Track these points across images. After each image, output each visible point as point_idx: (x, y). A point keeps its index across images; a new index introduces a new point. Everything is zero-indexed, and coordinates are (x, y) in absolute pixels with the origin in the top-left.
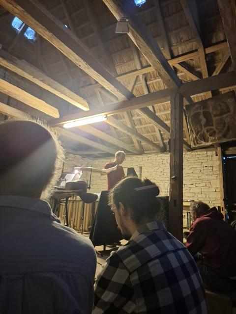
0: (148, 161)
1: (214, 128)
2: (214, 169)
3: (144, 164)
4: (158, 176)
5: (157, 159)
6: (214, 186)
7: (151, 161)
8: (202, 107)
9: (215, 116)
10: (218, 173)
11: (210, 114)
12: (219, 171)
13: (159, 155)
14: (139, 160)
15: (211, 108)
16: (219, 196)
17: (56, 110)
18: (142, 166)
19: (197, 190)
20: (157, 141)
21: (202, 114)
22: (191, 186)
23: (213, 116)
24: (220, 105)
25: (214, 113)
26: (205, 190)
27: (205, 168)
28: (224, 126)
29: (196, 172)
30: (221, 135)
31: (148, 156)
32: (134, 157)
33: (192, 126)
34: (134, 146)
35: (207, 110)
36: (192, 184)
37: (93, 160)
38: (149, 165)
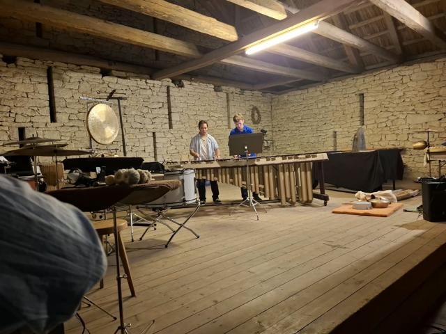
0: (374, 83)
3: (367, 89)
4: (395, 105)
5: (392, 76)
7: (380, 82)
13: (394, 70)
14: (358, 84)
17: (232, 28)
18: (364, 91)
20: (391, 45)
31: (374, 74)
32: (348, 80)
34: (347, 62)
37: (279, 95)
38: (377, 89)
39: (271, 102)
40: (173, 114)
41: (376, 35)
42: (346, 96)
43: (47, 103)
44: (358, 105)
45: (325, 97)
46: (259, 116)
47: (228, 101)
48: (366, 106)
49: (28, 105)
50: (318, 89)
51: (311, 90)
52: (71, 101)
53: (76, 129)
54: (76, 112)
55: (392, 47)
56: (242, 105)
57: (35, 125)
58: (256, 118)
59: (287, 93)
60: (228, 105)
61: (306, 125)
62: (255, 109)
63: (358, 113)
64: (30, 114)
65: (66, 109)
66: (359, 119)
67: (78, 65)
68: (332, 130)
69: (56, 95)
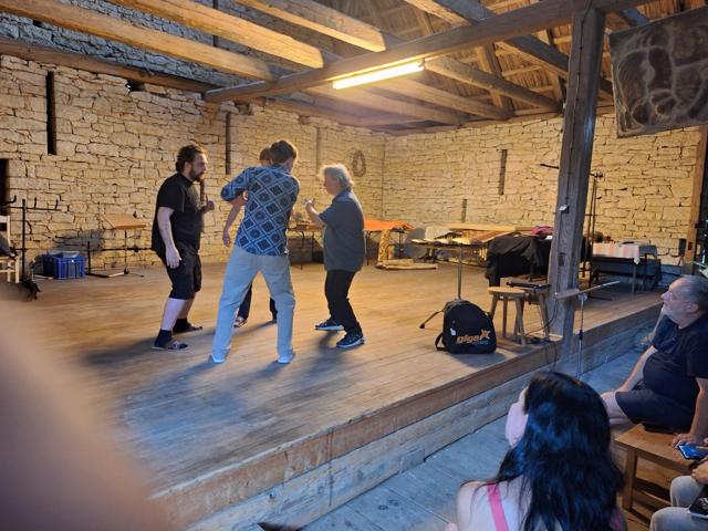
0: (522, 137)
1: (672, 92)
2: (686, 154)
3: (512, 144)
5: (546, 129)
6: (678, 195)
7: (530, 136)
8: (649, 40)
9: (679, 62)
10: (694, 162)
11: (667, 57)
12: (697, 159)
13: (550, 121)
14: (501, 135)
15: (671, 42)
16: (688, 216)
17: (315, 51)
18: (509, 147)
19: (636, 203)
20: (549, 84)
21: (647, 56)
22: (622, 193)
23: (673, 64)
24: (695, 36)
25: (678, 55)
26: (656, 202)
27: (661, 151)
28: (696, 90)
29: (637, 160)
30: (685, 111)
31: (524, 123)
32: (489, 127)
33: (620, 85)
35: (661, 47)
36: (625, 189)
37: (397, 136)
38: (525, 145)
39: (384, 146)
40: (232, 154)
41: (531, 69)
42: (485, 150)
43: (44, 126)
44: (498, 165)
45: (457, 148)
46: (364, 165)
47: (319, 139)
48: (509, 167)
49: (15, 127)
50: (449, 136)
51: (440, 135)
52: (79, 124)
53: (85, 166)
54: (87, 141)
55: (550, 88)
56: (339, 146)
57: (25, 157)
58: (359, 167)
59: (406, 135)
60: (318, 145)
61: (429, 185)
62: (359, 154)
63: (497, 178)
64: (17, 141)
65: (72, 137)
66: (498, 184)
67: (94, 73)
68: (461, 197)
69: (58, 114)
